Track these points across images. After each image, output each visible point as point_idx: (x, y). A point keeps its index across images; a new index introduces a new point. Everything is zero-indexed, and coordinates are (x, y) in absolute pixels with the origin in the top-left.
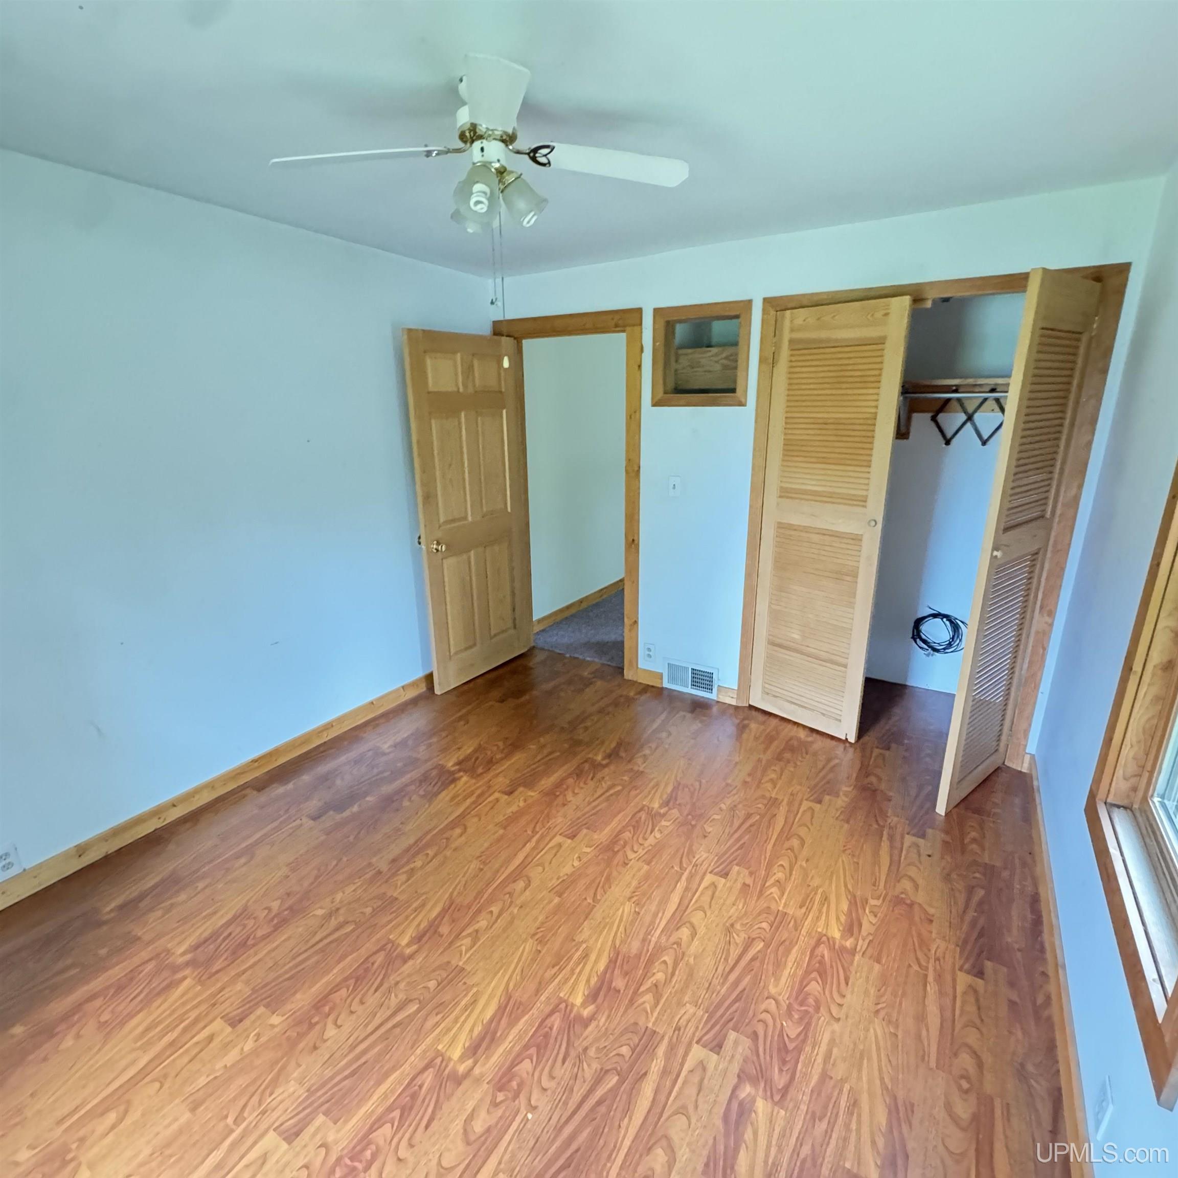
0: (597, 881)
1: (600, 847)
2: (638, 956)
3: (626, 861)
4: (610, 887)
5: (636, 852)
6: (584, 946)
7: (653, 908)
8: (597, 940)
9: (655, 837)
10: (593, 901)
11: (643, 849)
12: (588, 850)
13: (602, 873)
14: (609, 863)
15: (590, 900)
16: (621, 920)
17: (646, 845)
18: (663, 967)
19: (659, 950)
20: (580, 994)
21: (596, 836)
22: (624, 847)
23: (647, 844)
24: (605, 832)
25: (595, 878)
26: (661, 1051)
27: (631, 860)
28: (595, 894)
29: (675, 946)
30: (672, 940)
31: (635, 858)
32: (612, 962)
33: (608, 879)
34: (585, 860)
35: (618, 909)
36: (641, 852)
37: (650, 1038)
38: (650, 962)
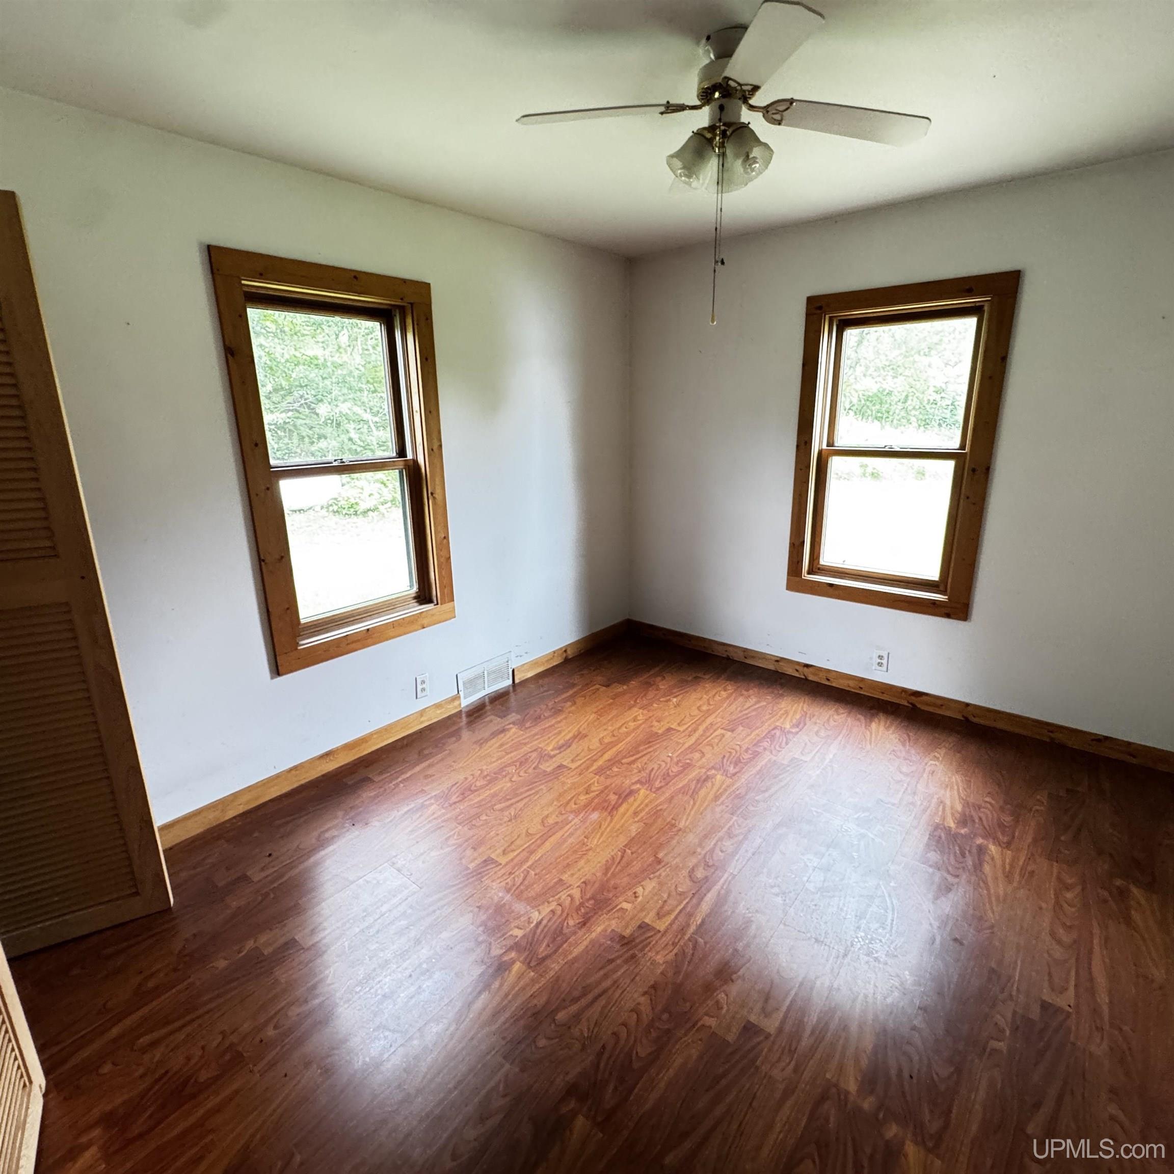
0: (619, 867)
1: (609, 908)
2: (593, 810)
3: (584, 885)
4: (607, 861)
5: (569, 895)
6: (636, 819)
7: (570, 840)
8: (626, 821)
9: (540, 913)
10: (625, 851)
11: (559, 898)
12: (625, 905)
13: (614, 875)
14: (603, 888)
15: (629, 852)
16: (602, 834)
17: (555, 903)
18: (578, 802)
19: (577, 812)
20: (641, 794)
21: (614, 924)
22: (582, 904)
23: (553, 906)
24: (599, 929)
25: (621, 871)
26: (594, 768)
27: (578, 887)
28: (622, 857)
29: (563, 812)
30: (565, 817)
31: (573, 889)
32: (616, 807)
33: (607, 870)
34: (630, 893)
35: (604, 842)
36: (563, 896)
37: (599, 772)
38: (586, 806)
